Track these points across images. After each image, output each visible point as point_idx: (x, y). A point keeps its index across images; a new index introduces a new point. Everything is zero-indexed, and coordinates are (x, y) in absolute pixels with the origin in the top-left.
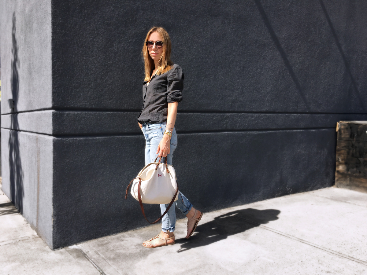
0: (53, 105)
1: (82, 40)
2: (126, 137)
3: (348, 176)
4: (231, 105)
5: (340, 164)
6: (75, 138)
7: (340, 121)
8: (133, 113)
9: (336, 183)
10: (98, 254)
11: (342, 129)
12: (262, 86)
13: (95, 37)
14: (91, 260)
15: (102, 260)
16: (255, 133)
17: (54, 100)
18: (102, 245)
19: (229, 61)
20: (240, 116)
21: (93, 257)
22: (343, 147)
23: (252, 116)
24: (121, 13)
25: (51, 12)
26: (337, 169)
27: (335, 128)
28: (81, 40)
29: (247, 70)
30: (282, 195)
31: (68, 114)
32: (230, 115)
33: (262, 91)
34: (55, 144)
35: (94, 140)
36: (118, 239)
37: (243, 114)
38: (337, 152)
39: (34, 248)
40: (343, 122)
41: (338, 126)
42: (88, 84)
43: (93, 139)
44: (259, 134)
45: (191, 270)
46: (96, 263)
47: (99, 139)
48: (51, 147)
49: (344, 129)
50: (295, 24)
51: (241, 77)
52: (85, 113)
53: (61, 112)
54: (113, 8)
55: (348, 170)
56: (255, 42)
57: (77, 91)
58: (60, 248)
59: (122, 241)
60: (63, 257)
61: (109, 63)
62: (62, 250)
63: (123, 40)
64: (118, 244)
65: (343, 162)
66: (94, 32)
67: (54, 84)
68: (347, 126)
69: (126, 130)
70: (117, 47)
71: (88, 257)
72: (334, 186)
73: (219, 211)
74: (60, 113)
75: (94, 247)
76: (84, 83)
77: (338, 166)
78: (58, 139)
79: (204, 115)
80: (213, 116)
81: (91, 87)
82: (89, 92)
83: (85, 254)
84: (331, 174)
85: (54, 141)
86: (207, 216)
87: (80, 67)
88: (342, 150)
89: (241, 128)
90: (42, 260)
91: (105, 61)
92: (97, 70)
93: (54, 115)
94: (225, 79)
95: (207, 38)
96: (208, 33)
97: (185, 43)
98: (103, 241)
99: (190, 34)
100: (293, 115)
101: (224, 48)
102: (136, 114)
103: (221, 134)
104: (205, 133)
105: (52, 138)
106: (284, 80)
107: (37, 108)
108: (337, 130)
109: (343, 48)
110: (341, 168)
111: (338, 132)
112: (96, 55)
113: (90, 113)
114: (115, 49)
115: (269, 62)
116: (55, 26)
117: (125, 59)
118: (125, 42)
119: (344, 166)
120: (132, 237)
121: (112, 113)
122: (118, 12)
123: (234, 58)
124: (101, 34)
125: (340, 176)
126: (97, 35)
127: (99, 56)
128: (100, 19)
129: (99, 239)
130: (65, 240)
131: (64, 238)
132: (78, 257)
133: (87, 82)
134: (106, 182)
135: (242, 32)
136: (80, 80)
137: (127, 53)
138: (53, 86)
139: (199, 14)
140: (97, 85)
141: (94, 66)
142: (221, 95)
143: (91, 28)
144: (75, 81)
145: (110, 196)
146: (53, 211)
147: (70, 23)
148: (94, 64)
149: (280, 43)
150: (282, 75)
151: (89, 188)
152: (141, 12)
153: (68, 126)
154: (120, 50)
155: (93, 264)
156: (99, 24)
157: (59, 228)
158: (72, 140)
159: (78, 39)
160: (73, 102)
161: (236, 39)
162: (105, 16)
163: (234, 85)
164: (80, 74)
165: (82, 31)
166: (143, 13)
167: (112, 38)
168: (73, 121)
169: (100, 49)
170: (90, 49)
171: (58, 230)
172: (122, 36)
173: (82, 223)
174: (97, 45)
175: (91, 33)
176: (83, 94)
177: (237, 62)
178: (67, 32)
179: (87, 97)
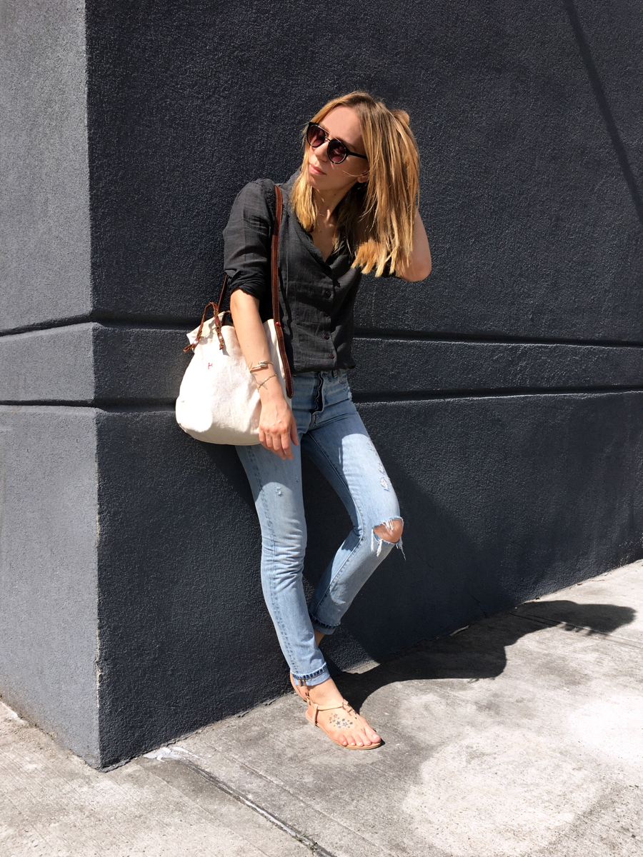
0: (94, 307)
1: (173, 103)
4: (532, 320)
10: (261, 777)
12: (595, 271)
13: (210, 97)
14: (247, 799)
15: (284, 797)
16: (582, 396)
17: (96, 289)
18: (252, 742)
19: (527, 199)
20: (553, 350)
21: (248, 787)
23: (575, 353)
24: (276, 31)
25: (83, 5)
28: (170, 104)
29: (565, 227)
31: (138, 337)
32: (530, 349)
33: (595, 284)
34: (103, 431)
36: (286, 716)
37: (557, 347)
39: (35, 766)
42: (192, 245)
44: (589, 400)
45: (591, 813)
46: (270, 811)
48: (91, 442)
51: (553, 244)
53: (117, 330)
54: (255, 13)
56: (579, 151)
57: (161, 265)
58: (123, 762)
59: (303, 723)
60: (146, 793)
62: (131, 768)
63: (281, 113)
64: (297, 733)
66: (205, 80)
67: (96, 237)
70: (264, 133)
71: (229, 787)
73: (510, 611)
74: (114, 331)
75: (228, 750)
76: (182, 241)
78: (111, 414)
79: (474, 347)
80: (494, 350)
81: (201, 253)
82: (193, 267)
83: (213, 779)
85: (98, 420)
87: (168, 188)
89: (553, 384)
90: (81, 809)
91: (236, 176)
92: (214, 201)
93: (98, 337)
94: (519, 248)
95: (479, 131)
96: (481, 117)
97: (431, 138)
98: (245, 727)
99: (442, 114)
101: (517, 161)
103: (510, 400)
104: (475, 398)
105: (92, 415)
106: (638, 257)
112: (213, 156)
114: (260, 141)
115: (609, 208)
116: (97, 49)
117: (286, 173)
118: (286, 121)
122: (267, 28)
123: (538, 191)
124: (224, 89)
126: (214, 92)
127: (220, 160)
128: (221, 44)
129: (228, 720)
130: (134, 735)
131: (132, 727)
132: (198, 790)
133: (189, 236)
134: (241, 544)
135: (553, 123)
136: (169, 229)
137: (291, 155)
138: (92, 244)
139: (460, 60)
140: (215, 247)
141: (207, 188)
142: (510, 292)
143: (196, 67)
144: (155, 231)
145: (254, 586)
146: (101, 646)
147: (138, 47)
148: (205, 182)
149: (630, 161)
150: (635, 245)
151: (199, 566)
152: (325, 36)
153: (138, 375)
154: (275, 146)
155: (262, 815)
156: (219, 59)
157: (117, 699)
158: (152, 417)
159: (161, 99)
160: (152, 300)
161: (540, 139)
162: (233, 36)
163: (538, 266)
164: (169, 211)
165: (172, 76)
166: (330, 39)
167: (253, 105)
168: (152, 357)
169: (221, 135)
170: (195, 133)
171: (113, 705)
172: (279, 102)
173: (180, 675)
174: (214, 123)
175: (196, 84)
176: (177, 274)
177: (543, 202)
178: (132, 73)
179: (189, 285)
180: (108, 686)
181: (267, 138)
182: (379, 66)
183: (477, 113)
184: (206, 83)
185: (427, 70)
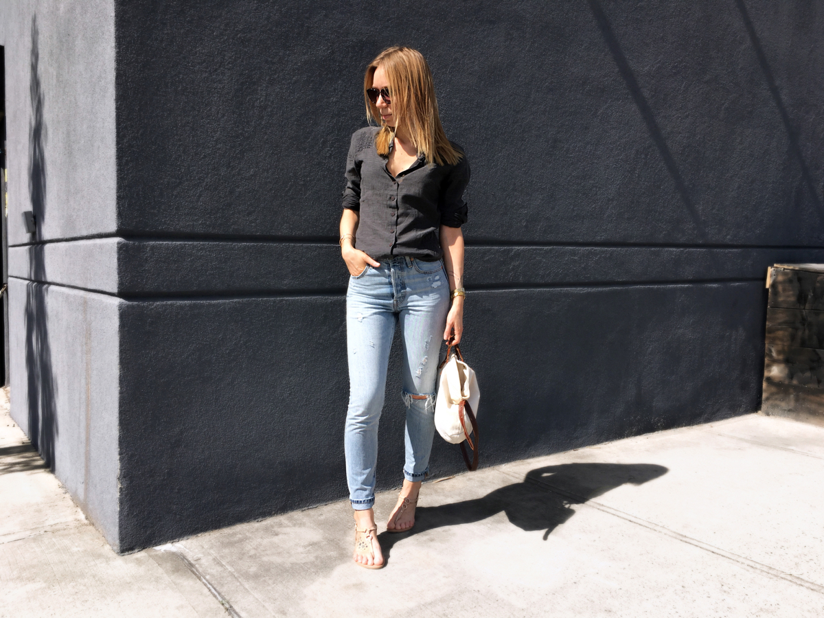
0: (118, 227)
1: (185, 77)
2: (284, 300)
3: (791, 390)
4: (526, 227)
5: (774, 361)
6: (169, 302)
7: (775, 265)
8: (302, 246)
9: (764, 406)
10: (222, 566)
11: (781, 283)
12: (597, 183)
13: (216, 70)
14: (205, 578)
15: (229, 579)
16: (581, 290)
17: (120, 215)
18: (231, 544)
19: (521, 126)
20: (546, 252)
21: (210, 571)
22: (780, 324)
23: (573, 253)
24: (275, 15)
25: (113, 14)
26: (766, 374)
27: (764, 279)
28: (183, 78)
29: (563, 147)
30: (639, 433)
31: (153, 248)
32: (523, 251)
33: (596, 194)
34: (124, 315)
35: (214, 305)
36: (266, 529)
37: (553, 249)
38: (767, 335)
39: (79, 549)
40: (781, 267)
41: (771, 276)
42: (199, 179)
43: (210, 305)
44: (589, 294)
45: (430, 604)
46: (215, 586)
47: (225, 304)
48: (114, 323)
49: (783, 283)
50: (674, 42)
51: (550, 163)
52: (191, 245)
53: (137, 243)
54: (256, 4)
55: (791, 376)
56: (581, 82)
57: (173, 195)
58: (136, 550)
59: (277, 535)
60: (141, 570)
61: (247, 132)
62: (140, 555)
63: (278, 77)
64: (266, 541)
65: (781, 357)
66: (212, 58)
67: (121, 178)
68: (790, 276)
69: (286, 283)
70: (264, 94)
71: (197, 570)
72: (759, 412)
73: (497, 467)
74: (134, 244)
75: (211, 548)
76: (191, 177)
77: (769, 366)
78: (130, 303)
80: (485, 253)
81: (207, 185)
82: (200, 196)
83: (191, 565)
84: (753, 385)
85: (121, 307)
86: (470, 479)
87: (180, 140)
88: (778, 330)
89: (549, 280)
90: (94, 576)
91: (238, 126)
92: (219, 146)
93: (121, 249)
94: (512, 167)
95: (471, 74)
96: (473, 62)
98: (234, 534)
99: (433, 64)
100: (667, 251)
101: (511, 96)
102: (307, 248)
103: (502, 293)
105: (117, 301)
106: (648, 169)
107: (85, 233)
108: (768, 286)
109: (785, 98)
110: (775, 371)
111: (770, 290)
112: (218, 113)
113: (203, 245)
114: (260, 99)
115: (614, 128)
116: (124, 45)
117: (282, 121)
118: (283, 82)
119: (782, 366)
120: (300, 527)
121: (254, 246)
122: (267, 14)
123: (533, 119)
124: (229, 63)
125: (773, 389)
126: (220, 66)
127: (224, 115)
128: (226, 30)
129: (224, 529)
130: (146, 532)
131: (145, 527)
132: (176, 570)
133: (197, 173)
134: (239, 401)
135: (551, 61)
136: (180, 169)
137: (287, 107)
138: (118, 183)
139: (452, 18)
140: (219, 180)
141: (213, 137)
142: (503, 204)
143: (204, 49)
144: (169, 171)
145: (250, 432)
146: (121, 467)
147: (156, 39)
148: (211, 132)
149: (640, 85)
150: (644, 159)
151: (202, 415)
152: (319, 13)
153: (153, 275)
154: (273, 101)
155: (208, 588)
156: (224, 41)
157: (133, 506)
158: (164, 305)
159: (175, 75)
160: (165, 221)
161: (537, 75)
162: (237, 22)
163: (532, 181)
164: (180, 156)
165: (184, 58)
166: (325, 16)
167: (254, 72)
168: (164, 262)
169: (225, 97)
170: (203, 98)
171: (130, 510)
172: (277, 68)
173: (185, 493)
174: (220, 89)
175: (204, 61)
176: (187, 201)
177: (539, 128)
178: (152, 59)
179: (197, 208)
180: (126, 496)
181: (266, 96)
182: (371, 31)
183: (469, 60)
184: (213, 60)
185: (418, 30)
